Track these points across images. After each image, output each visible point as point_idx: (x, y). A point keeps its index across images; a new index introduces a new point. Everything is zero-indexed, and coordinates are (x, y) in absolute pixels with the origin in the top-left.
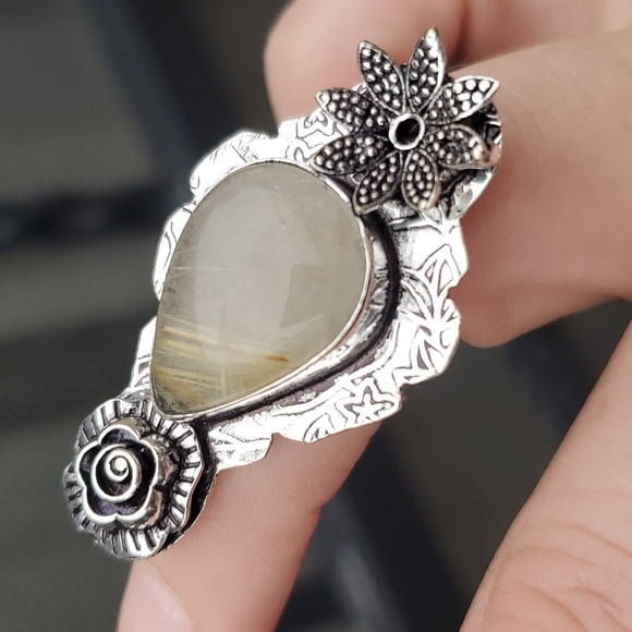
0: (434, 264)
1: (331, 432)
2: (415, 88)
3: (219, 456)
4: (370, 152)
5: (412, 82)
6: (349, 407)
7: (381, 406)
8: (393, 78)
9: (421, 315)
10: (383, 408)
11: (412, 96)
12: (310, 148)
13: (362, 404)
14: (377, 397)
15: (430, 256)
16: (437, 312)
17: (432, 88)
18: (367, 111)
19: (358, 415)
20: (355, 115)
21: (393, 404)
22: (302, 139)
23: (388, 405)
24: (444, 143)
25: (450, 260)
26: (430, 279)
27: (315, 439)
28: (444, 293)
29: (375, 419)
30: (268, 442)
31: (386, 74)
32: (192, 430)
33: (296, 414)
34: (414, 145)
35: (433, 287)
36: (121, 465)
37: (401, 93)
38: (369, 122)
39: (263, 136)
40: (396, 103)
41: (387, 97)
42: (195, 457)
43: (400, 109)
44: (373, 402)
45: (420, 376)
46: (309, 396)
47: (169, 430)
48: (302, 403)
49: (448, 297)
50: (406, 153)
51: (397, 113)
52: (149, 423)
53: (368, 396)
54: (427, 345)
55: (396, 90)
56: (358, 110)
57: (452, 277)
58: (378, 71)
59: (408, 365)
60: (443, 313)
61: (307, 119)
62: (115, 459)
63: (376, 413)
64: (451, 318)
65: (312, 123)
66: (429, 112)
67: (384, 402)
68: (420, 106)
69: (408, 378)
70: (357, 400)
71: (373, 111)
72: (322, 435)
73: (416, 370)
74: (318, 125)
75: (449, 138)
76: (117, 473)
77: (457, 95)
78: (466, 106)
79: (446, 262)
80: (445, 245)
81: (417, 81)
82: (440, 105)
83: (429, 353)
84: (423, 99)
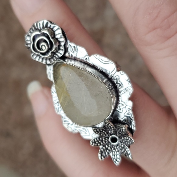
0: (86, 131)
1: (53, 96)
5: (124, 146)
7: (58, 109)
10: (57, 110)
11: (121, 144)
12: (122, 109)
17: (121, 150)
19: (56, 104)
22: (126, 107)
23: (57, 111)
26: (83, 129)
27: (52, 92)
28: (79, 131)
34: (110, 141)
39: (130, 96)
40: (121, 140)
41: (123, 138)
45: (63, 120)
47: (55, 57)
50: (108, 138)
51: (119, 139)
58: (128, 141)
60: (75, 129)
61: (130, 109)
63: (56, 108)
64: (74, 131)
65: (129, 110)
67: (58, 110)
72: (52, 94)
74: (128, 112)
75: (108, 150)
77: (117, 156)
78: (113, 157)
79: (86, 133)
80: (90, 134)
81: (124, 148)
82: (117, 150)
83: (67, 123)
84: (120, 147)
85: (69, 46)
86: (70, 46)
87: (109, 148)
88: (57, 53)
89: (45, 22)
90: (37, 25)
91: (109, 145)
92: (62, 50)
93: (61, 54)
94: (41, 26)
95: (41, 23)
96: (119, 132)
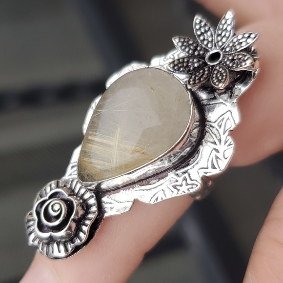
0: (223, 120)
1: (164, 198)
2: (219, 38)
3: (106, 209)
4: (196, 65)
5: (218, 35)
6: (175, 187)
7: (190, 186)
8: (209, 33)
9: (215, 143)
10: (192, 188)
11: (218, 42)
13: (181, 185)
14: (189, 182)
15: (221, 116)
16: (223, 142)
17: (227, 38)
19: (178, 190)
20: (190, 49)
21: (197, 186)
23: (194, 186)
24: (233, 60)
25: (230, 118)
26: (220, 127)
27: (156, 202)
28: (227, 133)
29: (187, 192)
30: (132, 203)
31: (206, 32)
32: (94, 195)
33: (147, 190)
34: (217, 63)
35: (221, 131)
36: (57, 207)
37: (212, 41)
38: (196, 53)
40: (209, 45)
41: (205, 42)
42: (94, 209)
43: (211, 48)
44: (187, 184)
45: (211, 172)
46: (154, 181)
47: (83, 195)
48: (151, 184)
49: (228, 135)
50: (213, 66)
51: (210, 50)
52: (73, 191)
53: (184, 182)
55: (210, 39)
56: (192, 47)
57: (231, 125)
58: (202, 30)
59: (206, 167)
60: (226, 142)
61: (165, 58)
62: (54, 204)
63: (188, 190)
64: (230, 145)
65: (167, 59)
66: (225, 49)
67: (192, 184)
68: (221, 46)
69: (206, 173)
71: (199, 48)
72: (159, 200)
73: (210, 169)
75: (235, 58)
77: (239, 40)
78: (243, 44)
79: (228, 119)
80: (228, 111)
82: (231, 45)
83: (217, 161)
85: (70, 177)
86: (71, 175)
91: (226, 60)
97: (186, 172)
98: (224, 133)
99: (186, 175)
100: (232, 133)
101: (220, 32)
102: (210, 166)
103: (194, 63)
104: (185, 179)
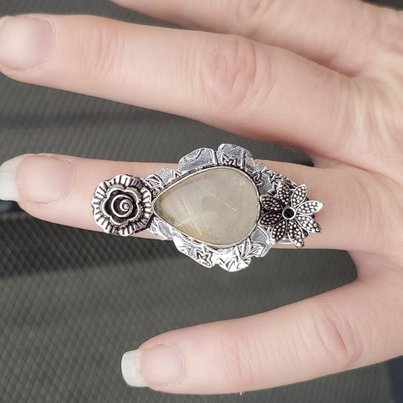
0: (257, 246)
1: (187, 254)
2: (303, 207)
3: (151, 227)
4: (276, 209)
5: (304, 205)
6: (198, 254)
7: (206, 262)
8: (301, 199)
9: (240, 253)
10: (206, 264)
11: (300, 208)
12: (261, 179)
13: (202, 257)
14: (208, 260)
16: (245, 258)
17: (306, 213)
18: (287, 198)
19: (198, 258)
20: (283, 196)
21: (210, 266)
22: (261, 174)
23: (208, 264)
24: (294, 229)
26: (252, 248)
27: (181, 251)
29: (201, 263)
30: (168, 240)
31: (301, 196)
33: (183, 240)
34: (287, 219)
38: (283, 201)
40: (294, 204)
41: (294, 200)
43: (294, 206)
44: (205, 260)
45: (223, 266)
46: (191, 239)
47: (146, 207)
48: (188, 239)
49: (251, 257)
50: (283, 218)
51: (292, 206)
52: (142, 199)
54: (234, 262)
55: (298, 202)
56: (285, 196)
58: (300, 194)
59: (224, 261)
63: (203, 263)
64: (246, 263)
66: (299, 216)
67: (208, 262)
68: (299, 212)
69: (221, 264)
70: (202, 255)
71: (287, 199)
72: (184, 252)
73: (224, 264)
74: (269, 176)
75: (296, 230)
76: (123, 208)
77: (310, 223)
78: (308, 228)
81: (305, 207)
82: (303, 219)
83: (232, 264)
84: (301, 212)
87: (295, 226)
88: (144, 201)
89: (102, 185)
90: (96, 197)
91: (292, 224)
92: (146, 191)
93: (148, 196)
94: (102, 193)
95: (99, 190)
96: (284, 199)
97: (212, 253)
98: (251, 254)
99: (210, 255)
100: (254, 258)
101: (306, 205)
102: (226, 262)
103: (276, 207)
104: (207, 256)
